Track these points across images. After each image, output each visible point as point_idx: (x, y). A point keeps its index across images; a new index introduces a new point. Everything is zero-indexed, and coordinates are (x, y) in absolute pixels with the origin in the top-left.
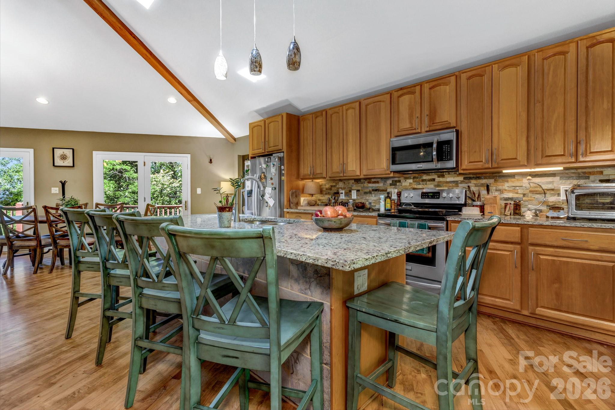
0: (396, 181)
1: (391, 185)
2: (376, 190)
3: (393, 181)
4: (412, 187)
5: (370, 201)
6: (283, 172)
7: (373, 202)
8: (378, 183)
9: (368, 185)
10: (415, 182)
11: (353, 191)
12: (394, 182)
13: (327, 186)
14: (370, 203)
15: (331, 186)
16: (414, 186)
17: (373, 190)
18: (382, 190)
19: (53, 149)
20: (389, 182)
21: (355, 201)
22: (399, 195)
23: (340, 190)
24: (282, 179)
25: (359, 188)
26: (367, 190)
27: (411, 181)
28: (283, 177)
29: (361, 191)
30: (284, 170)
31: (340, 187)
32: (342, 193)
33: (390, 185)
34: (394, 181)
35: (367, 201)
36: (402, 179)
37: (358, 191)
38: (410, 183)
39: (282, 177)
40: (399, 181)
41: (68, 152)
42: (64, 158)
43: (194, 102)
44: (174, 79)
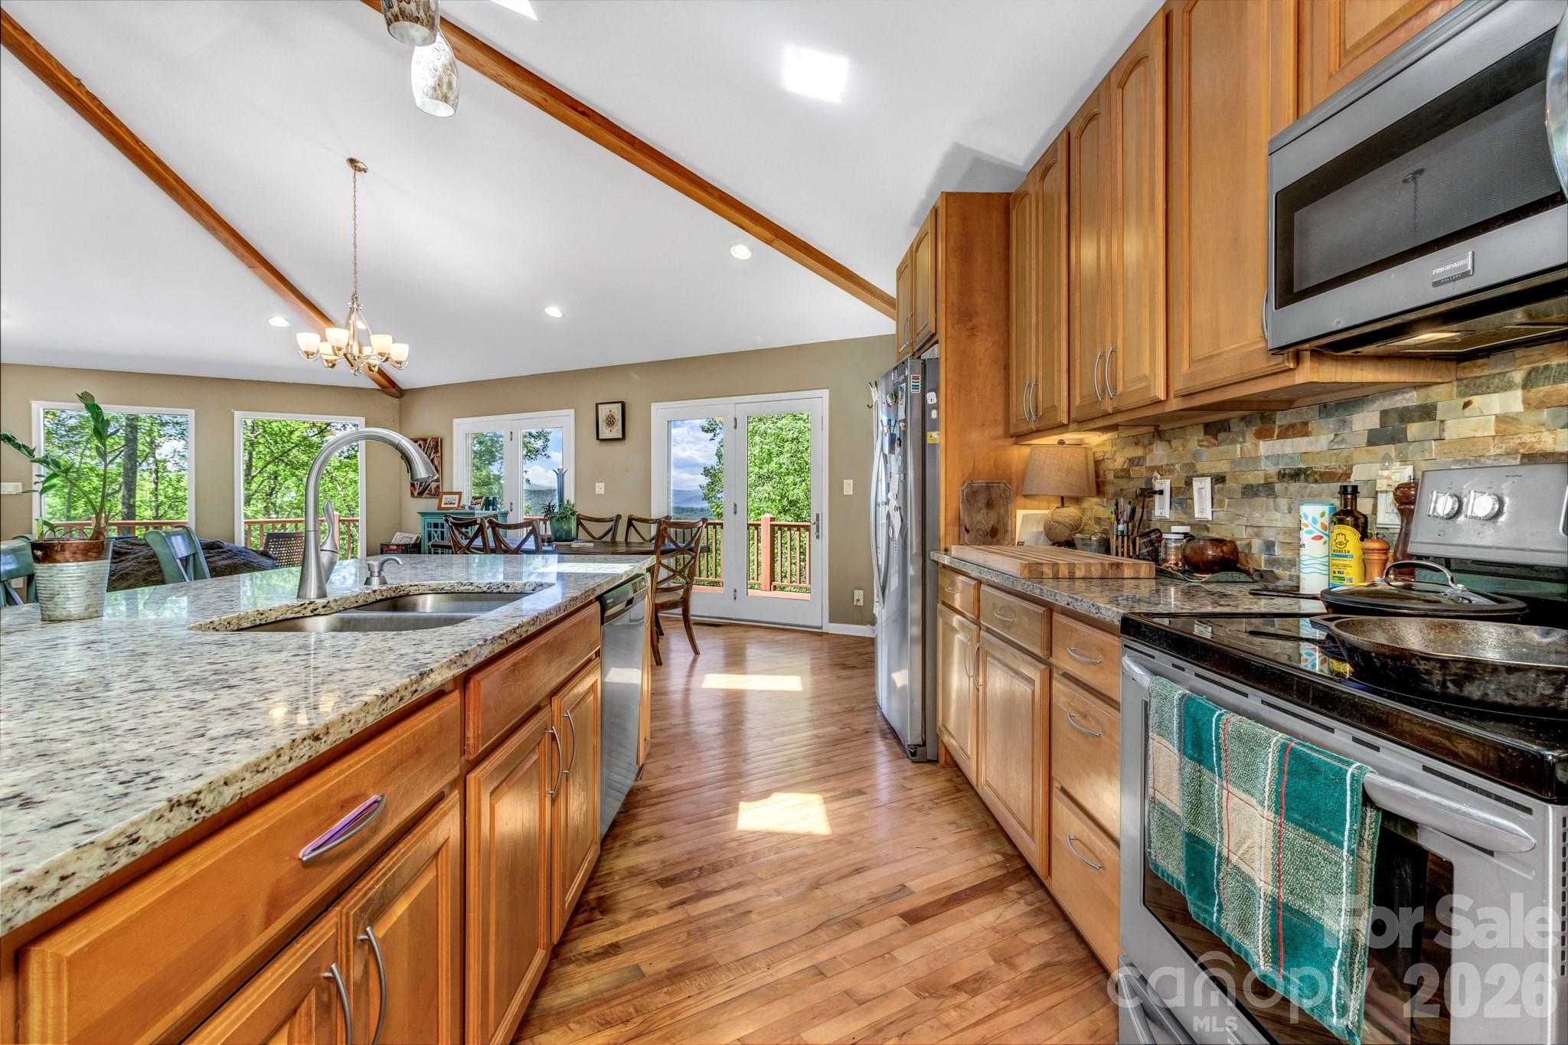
0: (1406, 415)
1: (1375, 438)
2: (1296, 475)
3: (1384, 414)
4: (1512, 443)
5: (1270, 535)
6: (934, 414)
7: (1281, 538)
8: (1307, 434)
9: (1257, 446)
10: (1541, 405)
11: (1196, 484)
12: (1394, 423)
13: (1119, 462)
14: (1269, 546)
15: (1131, 461)
16: (1528, 438)
17: (1282, 476)
18: (1322, 475)
19: (597, 405)
20: (1366, 419)
21: (1208, 529)
22: (1406, 499)
23: (1156, 478)
24: (929, 441)
25: (1222, 467)
26: (1256, 478)
27: (1513, 401)
28: (935, 434)
29: (1229, 484)
30: (936, 407)
31: (1157, 463)
32: (1161, 492)
33: (1371, 442)
34: (1395, 416)
35: (1258, 535)
36: (1443, 394)
37: (1219, 479)
38: (1500, 419)
39: (929, 434)
40: (1427, 412)
41: (616, 410)
42: (611, 422)
43: (778, 242)
44: (707, 192)
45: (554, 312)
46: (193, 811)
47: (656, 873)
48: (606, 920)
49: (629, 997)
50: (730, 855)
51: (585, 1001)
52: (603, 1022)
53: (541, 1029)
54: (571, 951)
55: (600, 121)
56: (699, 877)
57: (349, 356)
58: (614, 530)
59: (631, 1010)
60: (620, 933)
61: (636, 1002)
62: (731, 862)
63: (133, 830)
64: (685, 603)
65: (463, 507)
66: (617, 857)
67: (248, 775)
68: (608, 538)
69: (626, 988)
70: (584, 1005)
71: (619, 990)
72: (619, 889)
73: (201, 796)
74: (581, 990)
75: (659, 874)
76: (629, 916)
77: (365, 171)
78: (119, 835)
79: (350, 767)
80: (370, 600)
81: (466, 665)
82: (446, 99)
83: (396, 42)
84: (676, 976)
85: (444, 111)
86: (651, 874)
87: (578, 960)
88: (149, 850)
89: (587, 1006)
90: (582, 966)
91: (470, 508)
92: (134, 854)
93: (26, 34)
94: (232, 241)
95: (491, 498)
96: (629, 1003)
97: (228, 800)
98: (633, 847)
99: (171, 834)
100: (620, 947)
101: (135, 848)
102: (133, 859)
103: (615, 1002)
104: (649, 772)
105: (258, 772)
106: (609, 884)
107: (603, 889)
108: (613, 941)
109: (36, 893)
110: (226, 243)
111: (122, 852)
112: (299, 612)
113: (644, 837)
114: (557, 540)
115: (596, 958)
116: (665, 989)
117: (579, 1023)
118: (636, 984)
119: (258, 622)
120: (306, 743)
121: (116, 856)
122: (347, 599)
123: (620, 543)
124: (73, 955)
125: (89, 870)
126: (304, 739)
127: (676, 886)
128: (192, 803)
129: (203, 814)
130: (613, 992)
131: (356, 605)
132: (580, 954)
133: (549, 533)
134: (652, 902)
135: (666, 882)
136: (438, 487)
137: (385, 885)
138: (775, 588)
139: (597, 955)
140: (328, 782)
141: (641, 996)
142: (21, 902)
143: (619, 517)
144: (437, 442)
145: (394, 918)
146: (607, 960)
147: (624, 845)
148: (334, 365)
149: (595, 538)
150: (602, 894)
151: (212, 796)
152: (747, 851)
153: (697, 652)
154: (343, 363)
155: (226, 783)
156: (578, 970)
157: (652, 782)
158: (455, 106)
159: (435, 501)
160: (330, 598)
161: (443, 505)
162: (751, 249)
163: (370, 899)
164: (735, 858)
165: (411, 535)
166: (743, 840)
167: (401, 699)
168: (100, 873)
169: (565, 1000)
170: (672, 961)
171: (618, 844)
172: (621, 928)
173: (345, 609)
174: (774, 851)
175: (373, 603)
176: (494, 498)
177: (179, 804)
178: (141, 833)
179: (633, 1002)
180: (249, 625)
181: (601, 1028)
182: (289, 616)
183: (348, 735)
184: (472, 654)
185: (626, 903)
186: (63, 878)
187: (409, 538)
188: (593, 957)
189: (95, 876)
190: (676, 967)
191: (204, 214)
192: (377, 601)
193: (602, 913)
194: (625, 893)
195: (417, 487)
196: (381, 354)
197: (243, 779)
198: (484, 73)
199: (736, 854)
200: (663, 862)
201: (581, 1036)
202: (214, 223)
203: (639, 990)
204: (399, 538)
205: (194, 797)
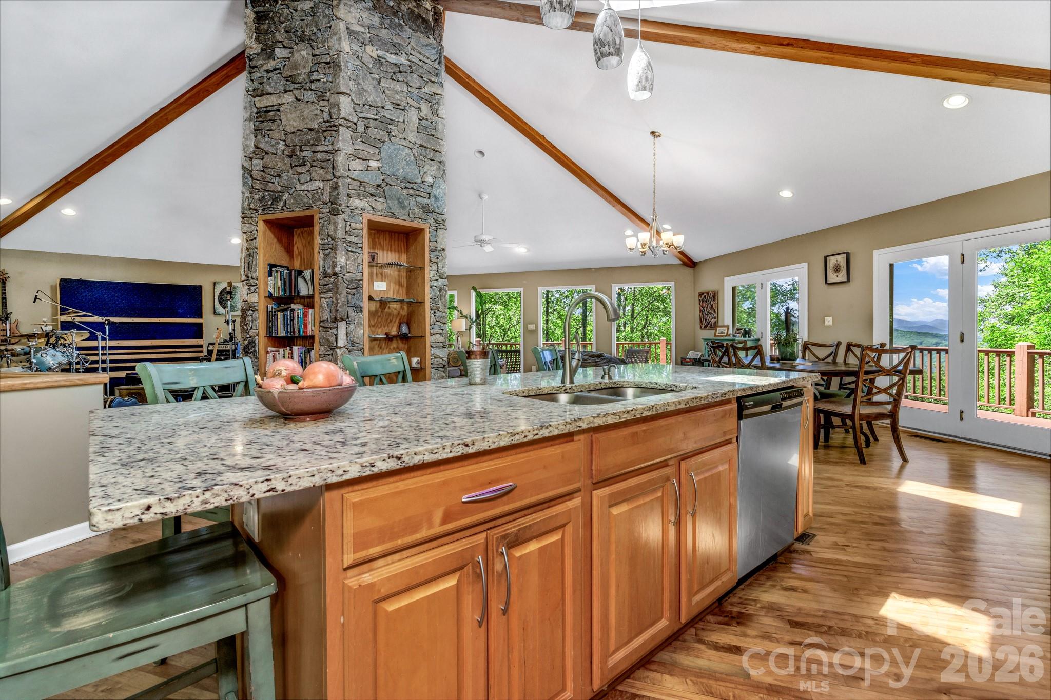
19: (826, 257)
41: (841, 259)
42: (837, 269)
43: (997, 80)
44: (908, 62)
45: (786, 194)
46: (399, 462)
47: (790, 614)
48: (739, 629)
49: (733, 685)
50: (863, 629)
51: (702, 671)
52: (709, 690)
53: (669, 672)
54: (706, 637)
55: (802, 44)
56: (825, 633)
57: (651, 247)
58: (835, 354)
59: (731, 694)
60: (745, 642)
61: (737, 692)
62: (860, 634)
63: (372, 461)
64: (893, 416)
65: (729, 335)
66: (765, 592)
67: (427, 453)
68: (830, 359)
69: (733, 678)
70: (701, 673)
71: (729, 678)
72: (757, 613)
73: (403, 456)
74: (702, 663)
75: (792, 617)
76: (757, 634)
77: (660, 136)
78: (366, 462)
79: (495, 465)
80: (597, 388)
81: (580, 427)
82: (644, 88)
83: (604, 71)
84: (774, 691)
85: (646, 95)
86: (786, 614)
87: (709, 644)
88: (379, 472)
89: (702, 675)
90: (710, 649)
91: (734, 336)
92: (373, 471)
93: (526, 123)
94: (605, 195)
95: (747, 330)
96: (731, 689)
97: (416, 461)
98: (779, 590)
99: (389, 468)
100: (741, 651)
101: (373, 469)
102: (372, 473)
103: (721, 683)
104: (818, 542)
105: (432, 453)
106: (751, 607)
107: (745, 608)
108: (738, 645)
109: (334, 474)
110: (602, 196)
111: (368, 469)
112: (558, 390)
113: (792, 586)
114: (782, 359)
115: (722, 650)
116: (762, 695)
117: (693, 682)
118: (742, 680)
119: (538, 393)
120: (460, 446)
121: (365, 470)
122: (583, 386)
123: (840, 363)
124: (355, 502)
125: (354, 471)
126: (459, 444)
127: (803, 631)
128: (399, 458)
129: (404, 464)
130: (724, 676)
131: (588, 389)
132: (711, 641)
133: (777, 354)
134: (778, 632)
135: (795, 624)
136: (715, 322)
137: (519, 530)
138: (1034, 415)
139: (723, 647)
140: (481, 468)
141: (742, 690)
142: (329, 475)
143: (839, 344)
144: (715, 294)
145: (527, 551)
146: (728, 654)
147: (774, 586)
148: (645, 254)
149: (819, 359)
150: (743, 611)
151: (408, 458)
152: (880, 632)
153: (905, 459)
154: (649, 253)
155: (415, 454)
156: (707, 650)
157: (817, 549)
158: (651, 90)
159: (713, 332)
160: (576, 384)
161: (717, 334)
162: (968, 96)
163: (507, 534)
164: (867, 633)
165: (698, 353)
166: (882, 622)
167: (525, 437)
168: (359, 474)
169: (691, 664)
170: (776, 680)
171: (769, 583)
172: (748, 639)
173: (582, 391)
174: (911, 643)
175: (600, 389)
176: (750, 329)
177: (393, 457)
178: (375, 464)
179: (735, 690)
180: (534, 394)
181: (706, 694)
182: (554, 392)
183: (487, 448)
184: (585, 421)
185: (758, 624)
186: (344, 471)
187: (698, 355)
188: (720, 647)
189: (357, 475)
190: (775, 685)
191: (593, 185)
192: (602, 389)
193: (738, 623)
194: (760, 618)
195: (704, 322)
196: (667, 244)
197: (424, 455)
198: (716, 49)
199: (869, 630)
200: (800, 609)
201: (691, 690)
202: (597, 188)
203: (742, 685)
204: (691, 355)
205: (400, 456)
